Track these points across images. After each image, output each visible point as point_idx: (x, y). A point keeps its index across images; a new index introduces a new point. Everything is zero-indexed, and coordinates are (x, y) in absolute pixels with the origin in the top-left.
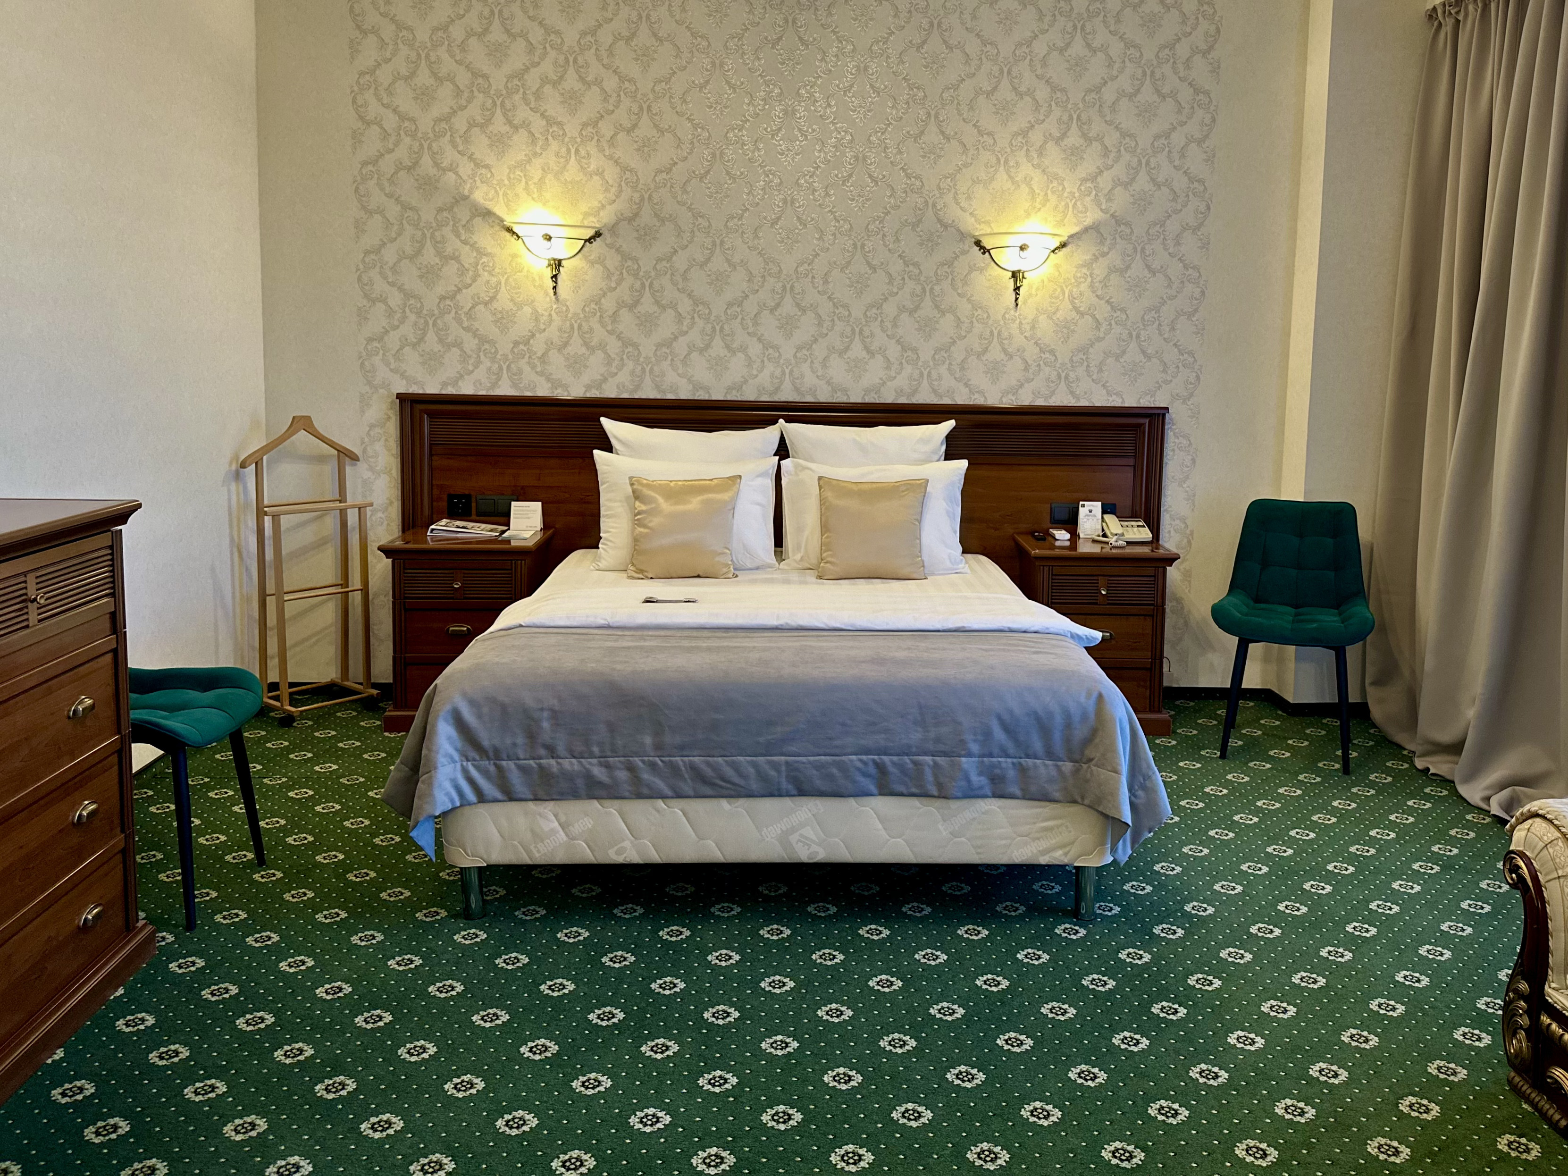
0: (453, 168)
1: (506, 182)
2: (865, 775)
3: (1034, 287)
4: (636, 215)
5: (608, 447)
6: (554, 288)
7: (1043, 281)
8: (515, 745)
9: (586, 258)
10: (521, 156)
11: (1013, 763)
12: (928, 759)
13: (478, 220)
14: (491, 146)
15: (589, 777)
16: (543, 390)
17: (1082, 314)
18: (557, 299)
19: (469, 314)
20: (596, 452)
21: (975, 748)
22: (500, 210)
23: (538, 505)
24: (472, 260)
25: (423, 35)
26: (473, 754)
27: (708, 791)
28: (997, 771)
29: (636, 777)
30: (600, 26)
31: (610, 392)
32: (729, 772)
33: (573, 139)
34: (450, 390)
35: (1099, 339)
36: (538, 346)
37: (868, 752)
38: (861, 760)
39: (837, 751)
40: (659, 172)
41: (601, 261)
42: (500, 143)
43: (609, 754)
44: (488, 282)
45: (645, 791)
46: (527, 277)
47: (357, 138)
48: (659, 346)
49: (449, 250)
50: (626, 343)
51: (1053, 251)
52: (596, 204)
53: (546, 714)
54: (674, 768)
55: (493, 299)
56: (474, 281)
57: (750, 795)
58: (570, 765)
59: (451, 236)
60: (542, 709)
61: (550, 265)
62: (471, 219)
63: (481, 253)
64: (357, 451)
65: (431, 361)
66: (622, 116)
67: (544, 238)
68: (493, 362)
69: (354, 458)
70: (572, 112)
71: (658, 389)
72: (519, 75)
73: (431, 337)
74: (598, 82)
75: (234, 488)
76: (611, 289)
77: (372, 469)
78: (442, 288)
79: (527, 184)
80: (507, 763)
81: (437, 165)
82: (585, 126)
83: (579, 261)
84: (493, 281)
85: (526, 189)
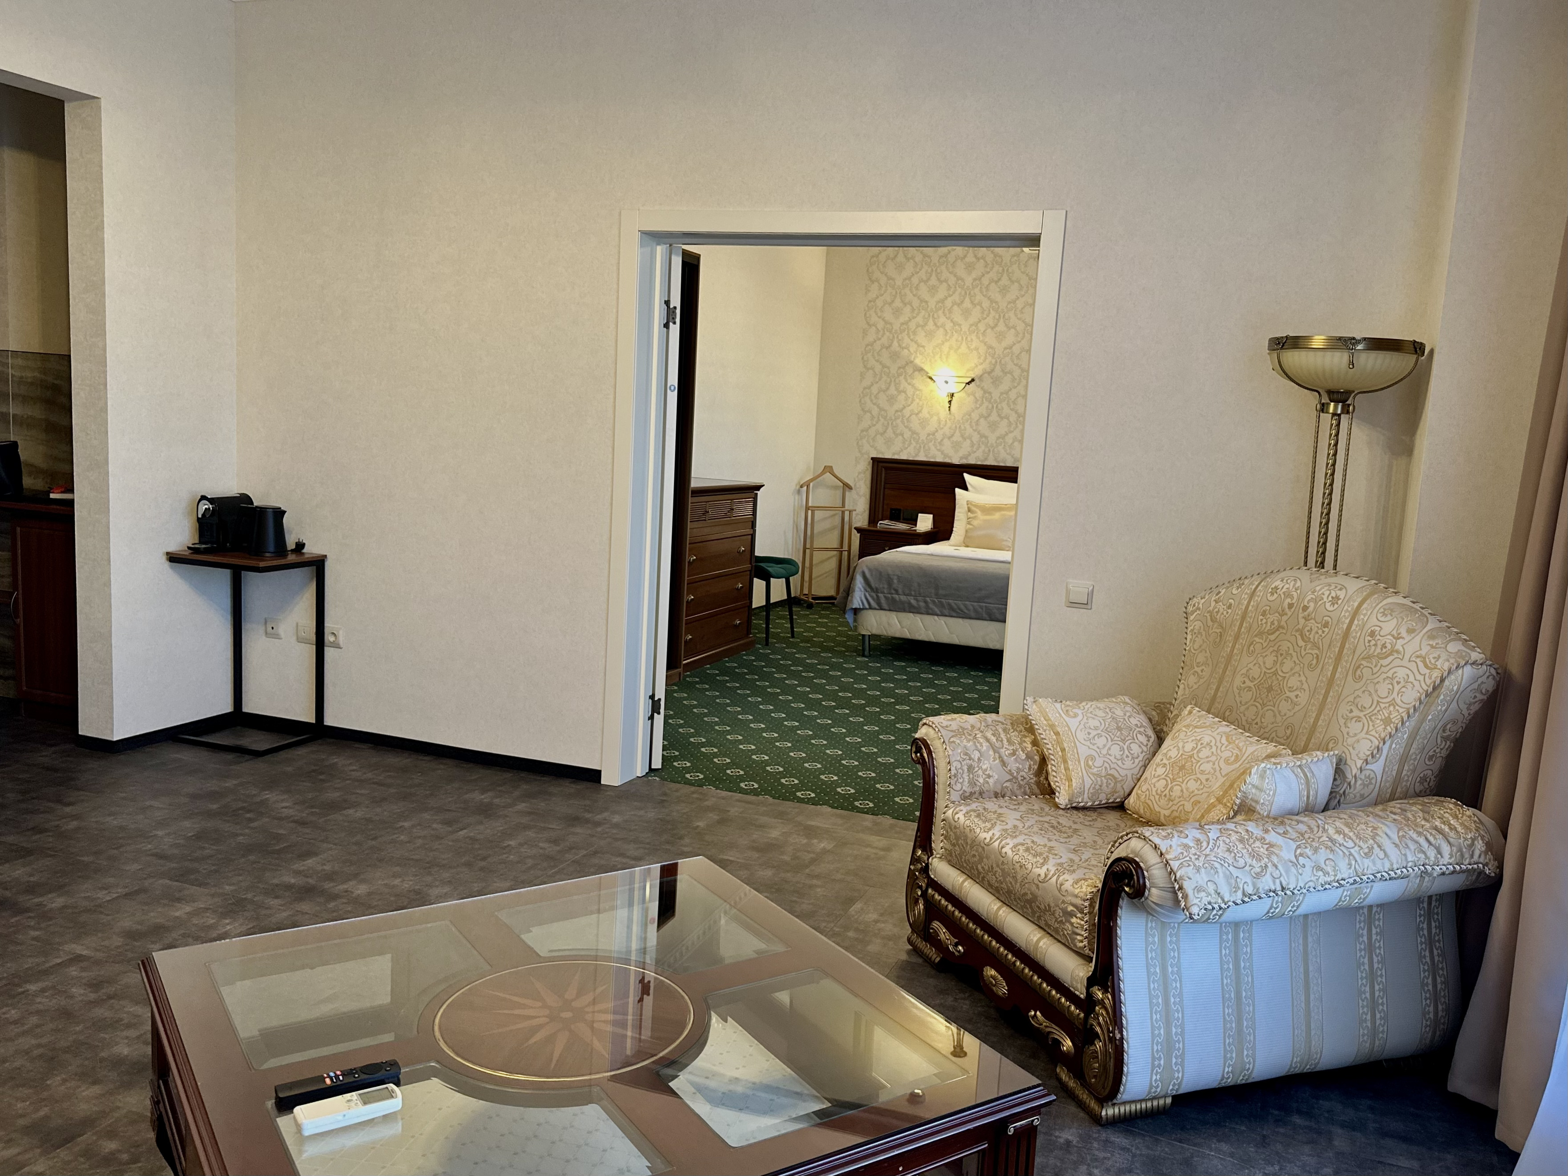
0: (907, 348)
1: (931, 354)
4: (993, 370)
5: (965, 488)
6: (949, 407)
8: (884, 588)
9: (966, 392)
10: (939, 342)
13: (916, 373)
14: (925, 337)
15: (910, 603)
16: (939, 459)
18: (950, 413)
19: (908, 420)
20: (957, 490)
22: (927, 368)
23: (931, 516)
24: (912, 393)
25: (899, 282)
26: (868, 589)
27: (954, 614)
29: (927, 606)
30: (983, 275)
31: (972, 461)
32: (962, 607)
33: (965, 332)
34: (896, 457)
36: (939, 436)
40: (1005, 349)
41: (973, 394)
42: (930, 335)
43: (918, 595)
44: (918, 404)
45: (930, 611)
46: (937, 402)
47: (865, 333)
48: (998, 438)
49: (901, 388)
50: (982, 436)
52: (973, 365)
53: (895, 577)
54: (942, 603)
55: (920, 412)
56: (912, 403)
57: (971, 618)
58: (903, 598)
59: (903, 381)
61: (948, 396)
62: (914, 372)
63: (916, 389)
64: (852, 484)
65: (889, 442)
66: (990, 321)
67: (946, 382)
68: (917, 444)
69: (850, 488)
70: (966, 319)
71: (996, 460)
72: (942, 301)
73: (890, 430)
74: (980, 304)
75: (797, 497)
76: (977, 408)
77: (858, 494)
78: (896, 407)
79: (941, 355)
80: (881, 595)
81: (900, 346)
82: (971, 325)
83: (963, 394)
84: (921, 403)
85: (941, 357)
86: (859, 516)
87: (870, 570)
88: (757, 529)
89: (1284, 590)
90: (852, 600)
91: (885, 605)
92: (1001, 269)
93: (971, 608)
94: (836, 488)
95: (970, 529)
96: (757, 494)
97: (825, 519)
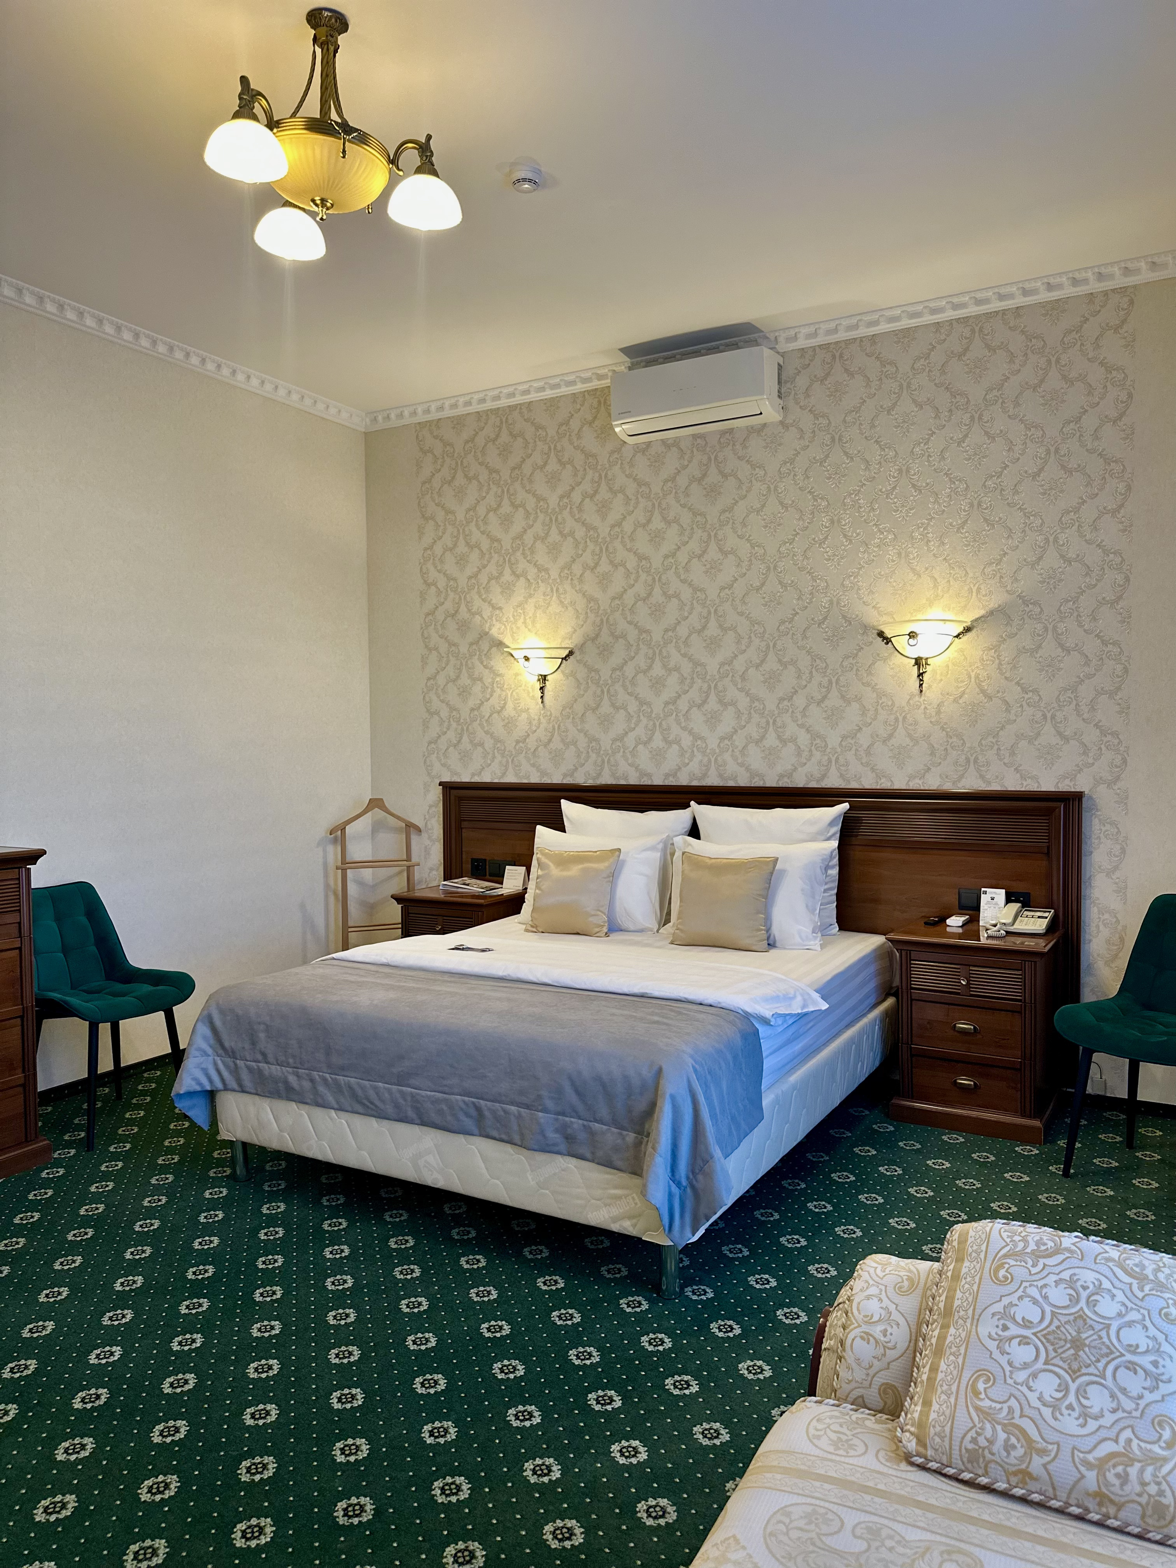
0: (479, 613)
1: (512, 619)
2: (467, 1115)
3: (939, 672)
4: (597, 636)
6: (542, 697)
7: (947, 666)
8: (244, 1049)
9: (563, 672)
10: (521, 598)
11: (584, 1126)
12: (513, 1109)
13: (494, 649)
14: (502, 593)
16: (535, 778)
17: (990, 698)
18: (544, 706)
19: (489, 722)
20: (543, 831)
21: (550, 1104)
22: (507, 641)
23: (522, 870)
24: (490, 680)
25: (460, 516)
28: (569, 1131)
29: (315, 1088)
30: (573, 489)
31: (581, 779)
33: (554, 580)
34: (476, 779)
35: (1010, 722)
37: (469, 1094)
38: (464, 1102)
39: (446, 1089)
40: (613, 599)
41: (573, 674)
42: (508, 590)
43: (299, 1066)
44: (500, 696)
46: (524, 690)
47: (422, 597)
48: (614, 741)
49: (476, 674)
50: (591, 739)
51: (957, 636)
52: (570, 629)
53: (262, 1027)
54: (336, 1082)
55: (503, 708)
56: (491, 696)
57: (389, 1117)
58: (276, 1070)
59: (477, 663)
60: (259, 1023)
61: (539, 680)
62: (490, 649)
63: (495, 674)
64: (421, 824)
65: (466, 758)
66: (588, 558)
67: (535, 659)
68: (503, 757)
69: (419, 830)
70: (555, 559)
71: (613, 775)
72: (520, 536)
73: (465, 739)
74: (572, 533)
76: (580, 696)
77: (427, 838)
78: (471, 703)
79: (525, 619)
80: (242, 1063)
81: (469, 610)
82: (563, 568)
83: (558, 676)
84: (503, 694)
85: (525, 623)
86: (434, 872)
94: (394, 829)
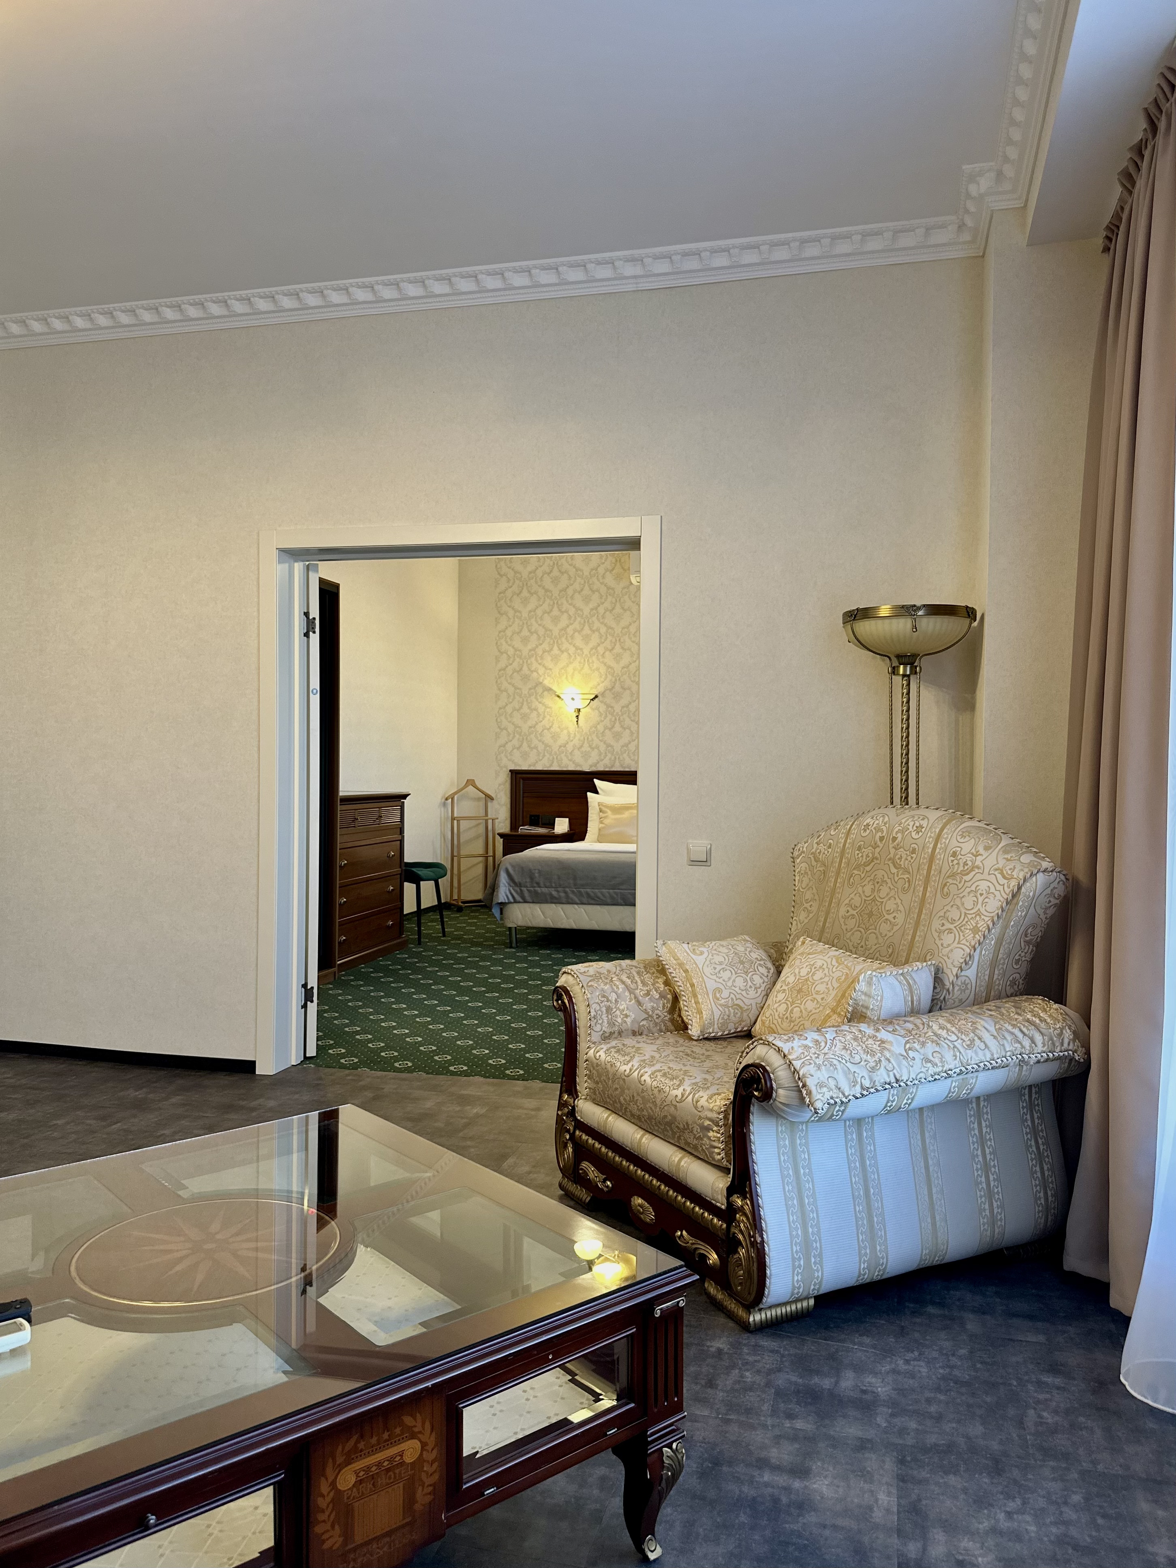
0: (536, 671)
1: (558, 675)
4: (613, 687)
5: (597, 792)
8: (526, 882)
9: (591, 707)
10: (564, 664)
13: (546, 693)
14: (552, 660)
15: (551, 895)
16: (571, 768)
18: (578, 727)
19: (541, 735)
20: (589, 794)
22: (555, 688)
23: (567, 820)
24: (543, 710)
25: (525, 614)
26: (512, 884)
27: (592, 902)
29: (567, 896)
30: (599, 606)
31: (601, 768)
32: (599, 895)
33: (587, 655)
34: (532, 768)
36: (570, 748)
40: (623, 668)
41: (597, 708)
42: (555, 659)
43: (558, 887)
44: (549, 720)
45: (570, 901)
46: (565, 717)
47: (497, 659)
48: (622, 747)
49: (533, 707)
50: (608, 745)
52: (595, 684)
53: (537, 871)
54: (580, 892)
55: (551, 726)
56: (543, 719)
57: (608, 904)
58: (545, 890)
59: (534, 700)
61: (575, 711)
62: (543, 692)
63: (546, 707)
64: (493, 796)
65: (525, 755)
66: (607, 644)
67: (573, 699)
68: (550, 755)
69: (492, 799)
70: (587, 643)
71: (622, 766)
72: (564, 629)
73: (525, 744)
74: (598, 630)
75: (443, 809)
76: (602, 721)
77: (499, 804)
78: (530, 723)
80: (524, 889)
81: (529, 669)
82: (592, 649)
83: (588, 709)
84: (551, 719)
85: (567, 678)
86: (502, 824)
87: (513, 866)
88: (405, 834)
89: (874, 826)
90: (497, 895)
91: (528, 898)
92: (614, 599)
93: (607, 894)
94: (479, 799)
95: (603, 828)
96: (403, 802)
97: (470, 828)
